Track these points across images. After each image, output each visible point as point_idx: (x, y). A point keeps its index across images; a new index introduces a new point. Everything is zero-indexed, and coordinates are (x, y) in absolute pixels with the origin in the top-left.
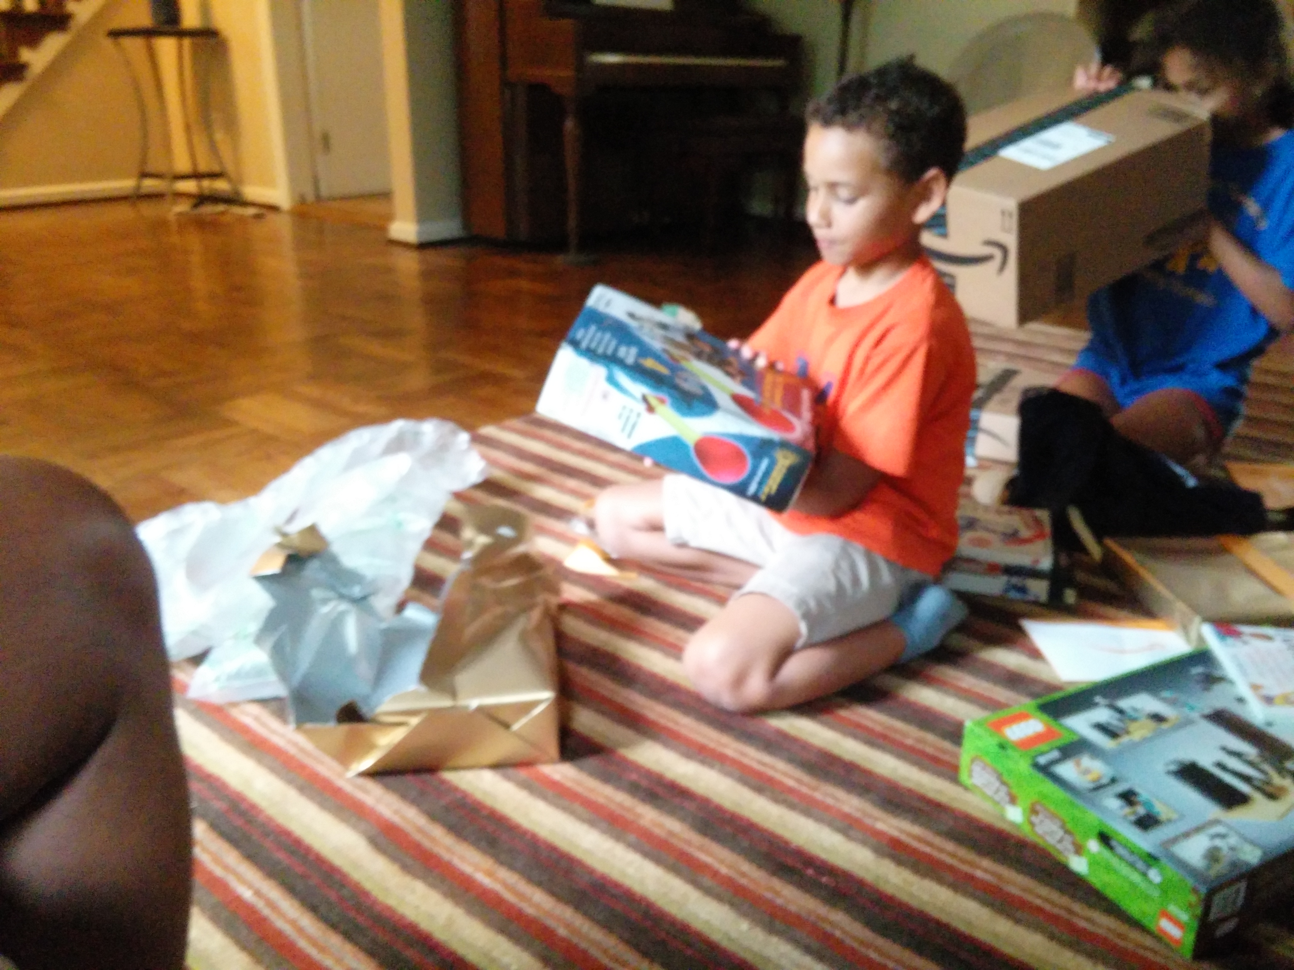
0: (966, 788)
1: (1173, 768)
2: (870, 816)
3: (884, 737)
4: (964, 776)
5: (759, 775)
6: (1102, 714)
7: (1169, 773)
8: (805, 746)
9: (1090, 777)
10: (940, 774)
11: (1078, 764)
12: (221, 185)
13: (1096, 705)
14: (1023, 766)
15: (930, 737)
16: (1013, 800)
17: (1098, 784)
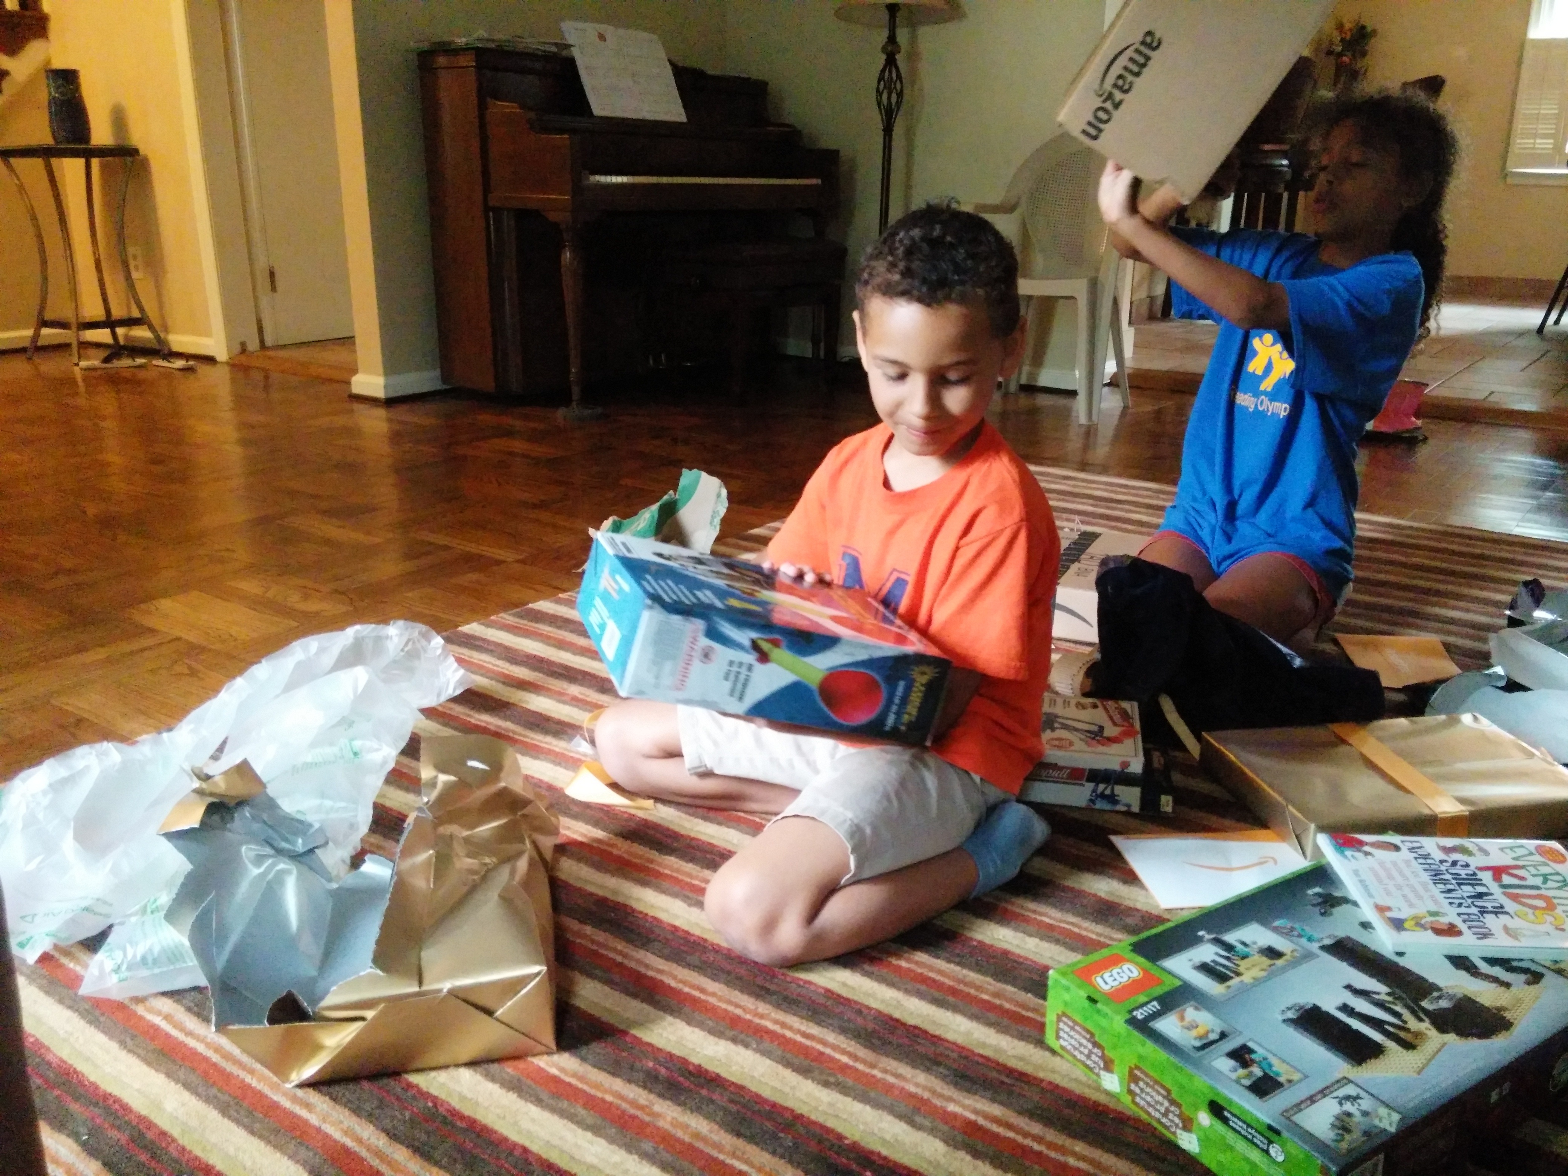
0: (1053, 1052)
1: (1291, 1015)
2: (941, 1096)
3: (954, 992)
4: (1050, 1038)
5: (805, 1051)
6: (1207, 952)
7: (1287, 1021)
8: (860, 1009)
9: (1195, 1033)
10: (1022, 1037)
11: (1182, 1019)
12: (142, 333)
13: (1199, 940)
14: (1119, 1023)
15: (1010, 989)
16: (1108, 1066)
17: (1205, 1041)
